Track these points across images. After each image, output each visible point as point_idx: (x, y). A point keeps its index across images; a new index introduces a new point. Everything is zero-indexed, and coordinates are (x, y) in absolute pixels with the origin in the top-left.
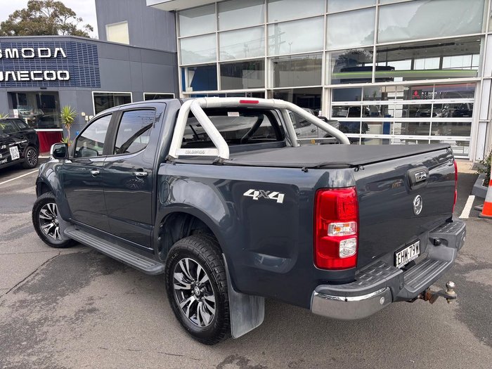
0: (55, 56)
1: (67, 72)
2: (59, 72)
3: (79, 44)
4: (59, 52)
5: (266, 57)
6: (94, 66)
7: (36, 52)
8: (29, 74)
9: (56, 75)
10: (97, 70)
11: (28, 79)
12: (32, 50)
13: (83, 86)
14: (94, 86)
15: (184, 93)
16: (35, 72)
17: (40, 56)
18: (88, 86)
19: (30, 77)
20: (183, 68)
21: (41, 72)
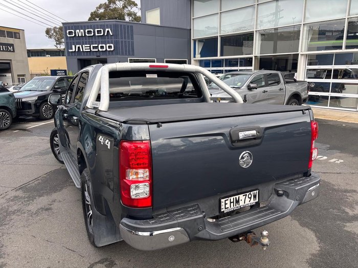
0: (106, 34)
1: (112, 45)
2: (108, 45)
3: (121, 26)
4: (108, 31)
5: (255, 30)
6: (130, 40)
7: (94, 32)
8: (90, 47)
9: (106, 47)
10: (133, 43)
11: (89, 50)
12: (92, 30)
13: (123, 54)
14: (129, 54)
15: (194, 59)
16: (94, 45)
17: (97, 34)
18: (126, 54)
19: (90, 49)
20: (195, 41)
21: (97, 45)
